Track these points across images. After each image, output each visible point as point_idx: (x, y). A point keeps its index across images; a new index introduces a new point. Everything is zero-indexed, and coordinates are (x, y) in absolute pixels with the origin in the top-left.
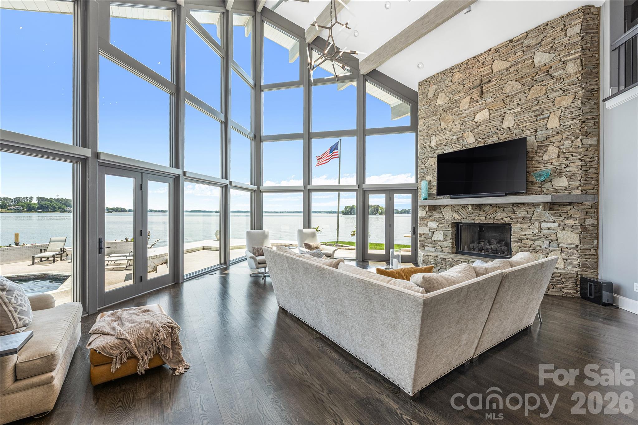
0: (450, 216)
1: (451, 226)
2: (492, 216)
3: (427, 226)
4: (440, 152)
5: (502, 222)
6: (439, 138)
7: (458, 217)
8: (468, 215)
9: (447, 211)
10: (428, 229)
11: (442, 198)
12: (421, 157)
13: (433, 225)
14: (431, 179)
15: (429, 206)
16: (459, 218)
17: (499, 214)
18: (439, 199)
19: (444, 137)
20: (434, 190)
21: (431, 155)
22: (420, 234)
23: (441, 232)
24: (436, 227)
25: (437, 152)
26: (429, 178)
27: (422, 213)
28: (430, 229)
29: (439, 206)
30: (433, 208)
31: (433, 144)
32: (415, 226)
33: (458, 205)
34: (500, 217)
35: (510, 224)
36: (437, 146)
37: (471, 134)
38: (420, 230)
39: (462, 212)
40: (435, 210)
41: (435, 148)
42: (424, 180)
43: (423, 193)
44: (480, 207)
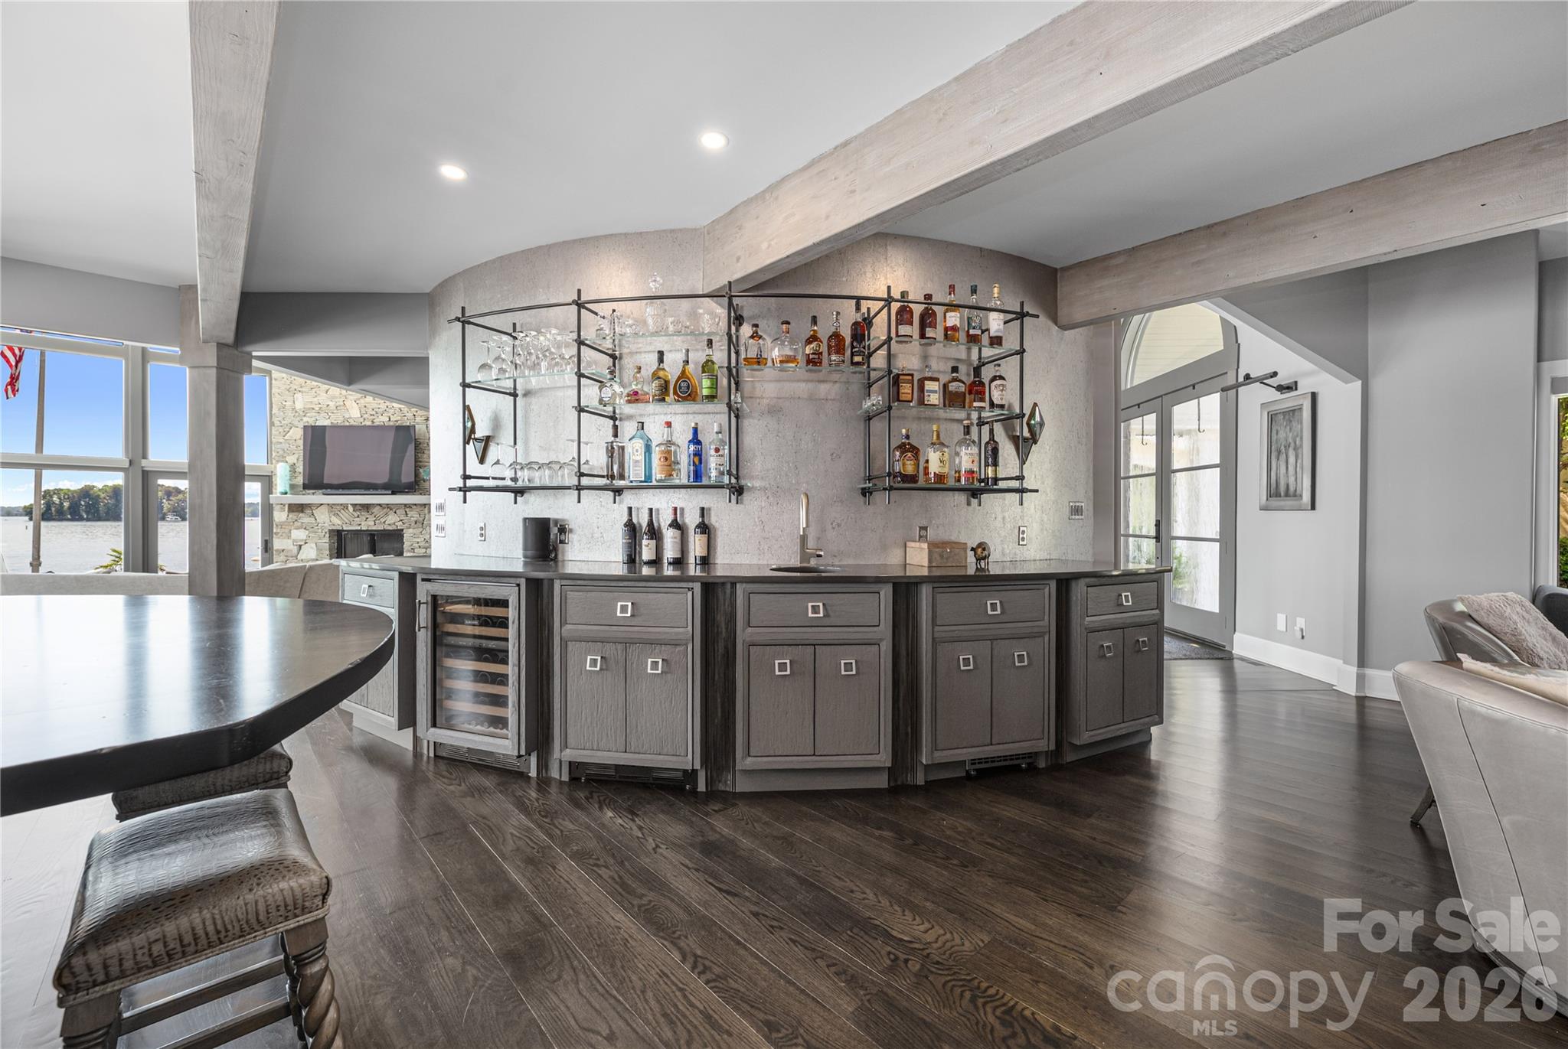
0: (327, 520)
1: (327, 535)
2: (383, 520)
3: (289, 537)
4: (310, 420)
5: (394, 528)
6: (309, 398)
7: (337, 523)
8: (352, 519)
9: (322, 514)
10: (290, 542)
11: (313, 494)
12: (277, 423)
13: (299, 534)
14: (295, 461)
15: (290, 505)
16: (340, 523)
17: (390, 517)
18: (309, 494)
19: (316, 399)
20: (300, 480)
21: (296, 423)
22: (277, 550)
23: (314, 545)
24: (305, 538)
25: (305, 419)
26: (292, 459)
27: (280, 516)
28: (294, 541)
29: (309, 506)
30: (298, 508)
31: (299, 405)
32: (267, 538)
33: (338, 505)
34: (391, 521)
35: (402, 530)
36: (305, 413)
37: (354, 404)
38: (277, 544)
39: (344, 514)
40: (302, 512)
41: (301, 413)
42: (282, 461)
43: (281, 484)
44: (366, 507)
